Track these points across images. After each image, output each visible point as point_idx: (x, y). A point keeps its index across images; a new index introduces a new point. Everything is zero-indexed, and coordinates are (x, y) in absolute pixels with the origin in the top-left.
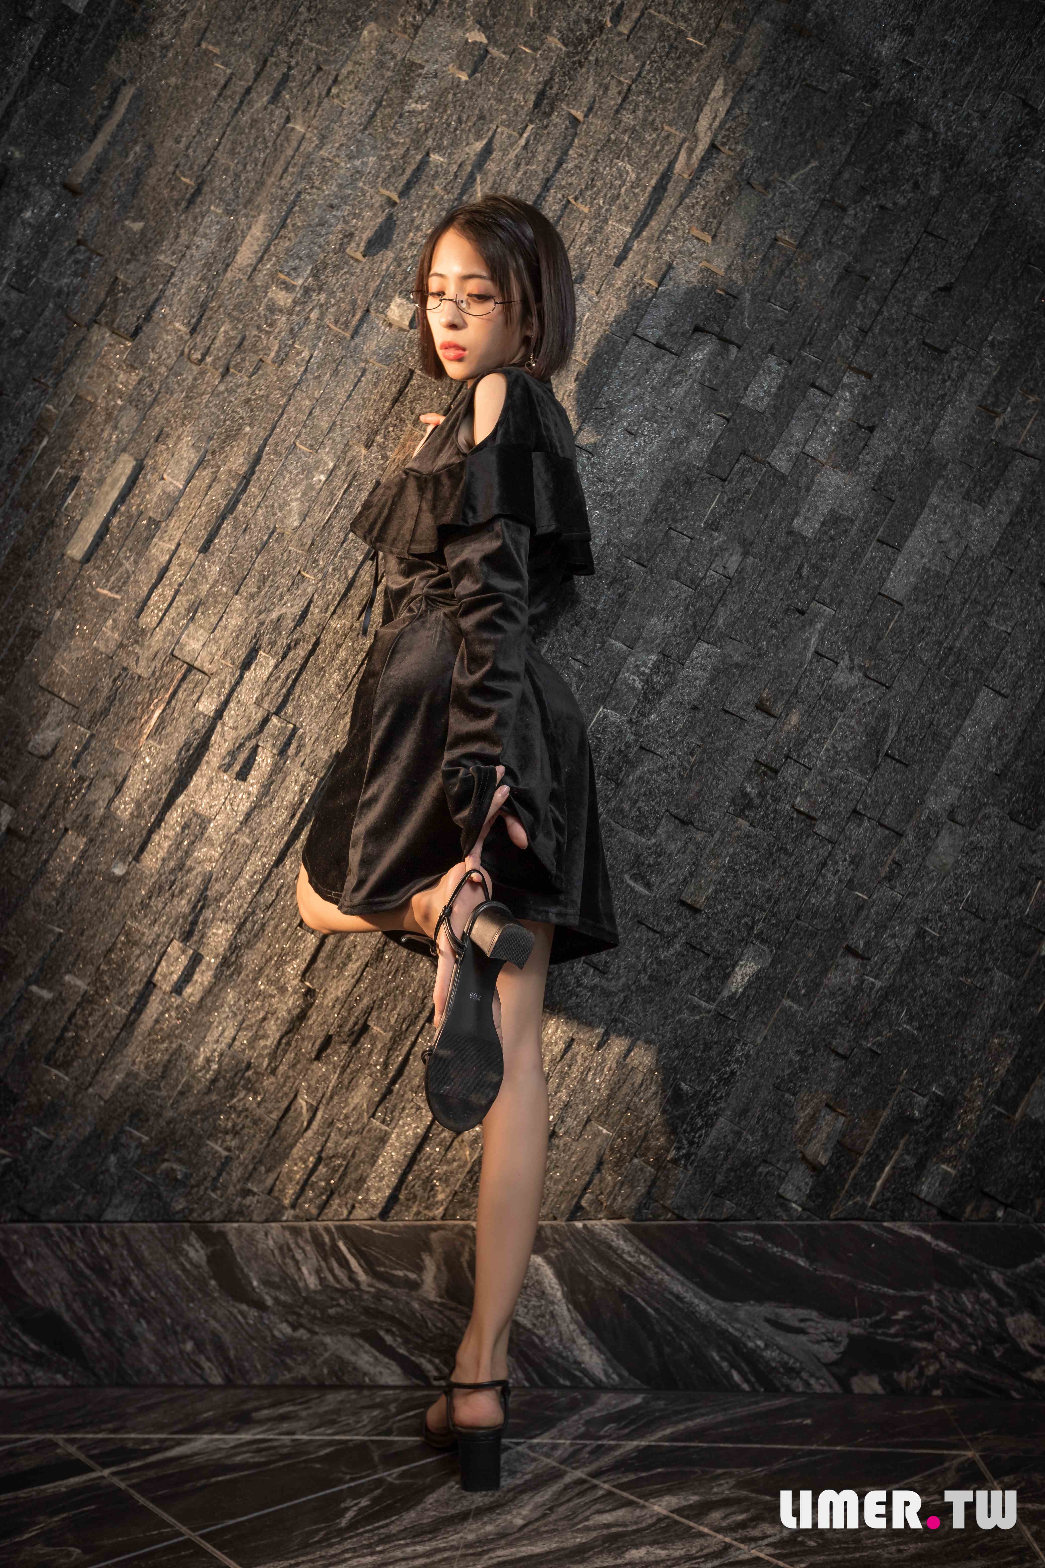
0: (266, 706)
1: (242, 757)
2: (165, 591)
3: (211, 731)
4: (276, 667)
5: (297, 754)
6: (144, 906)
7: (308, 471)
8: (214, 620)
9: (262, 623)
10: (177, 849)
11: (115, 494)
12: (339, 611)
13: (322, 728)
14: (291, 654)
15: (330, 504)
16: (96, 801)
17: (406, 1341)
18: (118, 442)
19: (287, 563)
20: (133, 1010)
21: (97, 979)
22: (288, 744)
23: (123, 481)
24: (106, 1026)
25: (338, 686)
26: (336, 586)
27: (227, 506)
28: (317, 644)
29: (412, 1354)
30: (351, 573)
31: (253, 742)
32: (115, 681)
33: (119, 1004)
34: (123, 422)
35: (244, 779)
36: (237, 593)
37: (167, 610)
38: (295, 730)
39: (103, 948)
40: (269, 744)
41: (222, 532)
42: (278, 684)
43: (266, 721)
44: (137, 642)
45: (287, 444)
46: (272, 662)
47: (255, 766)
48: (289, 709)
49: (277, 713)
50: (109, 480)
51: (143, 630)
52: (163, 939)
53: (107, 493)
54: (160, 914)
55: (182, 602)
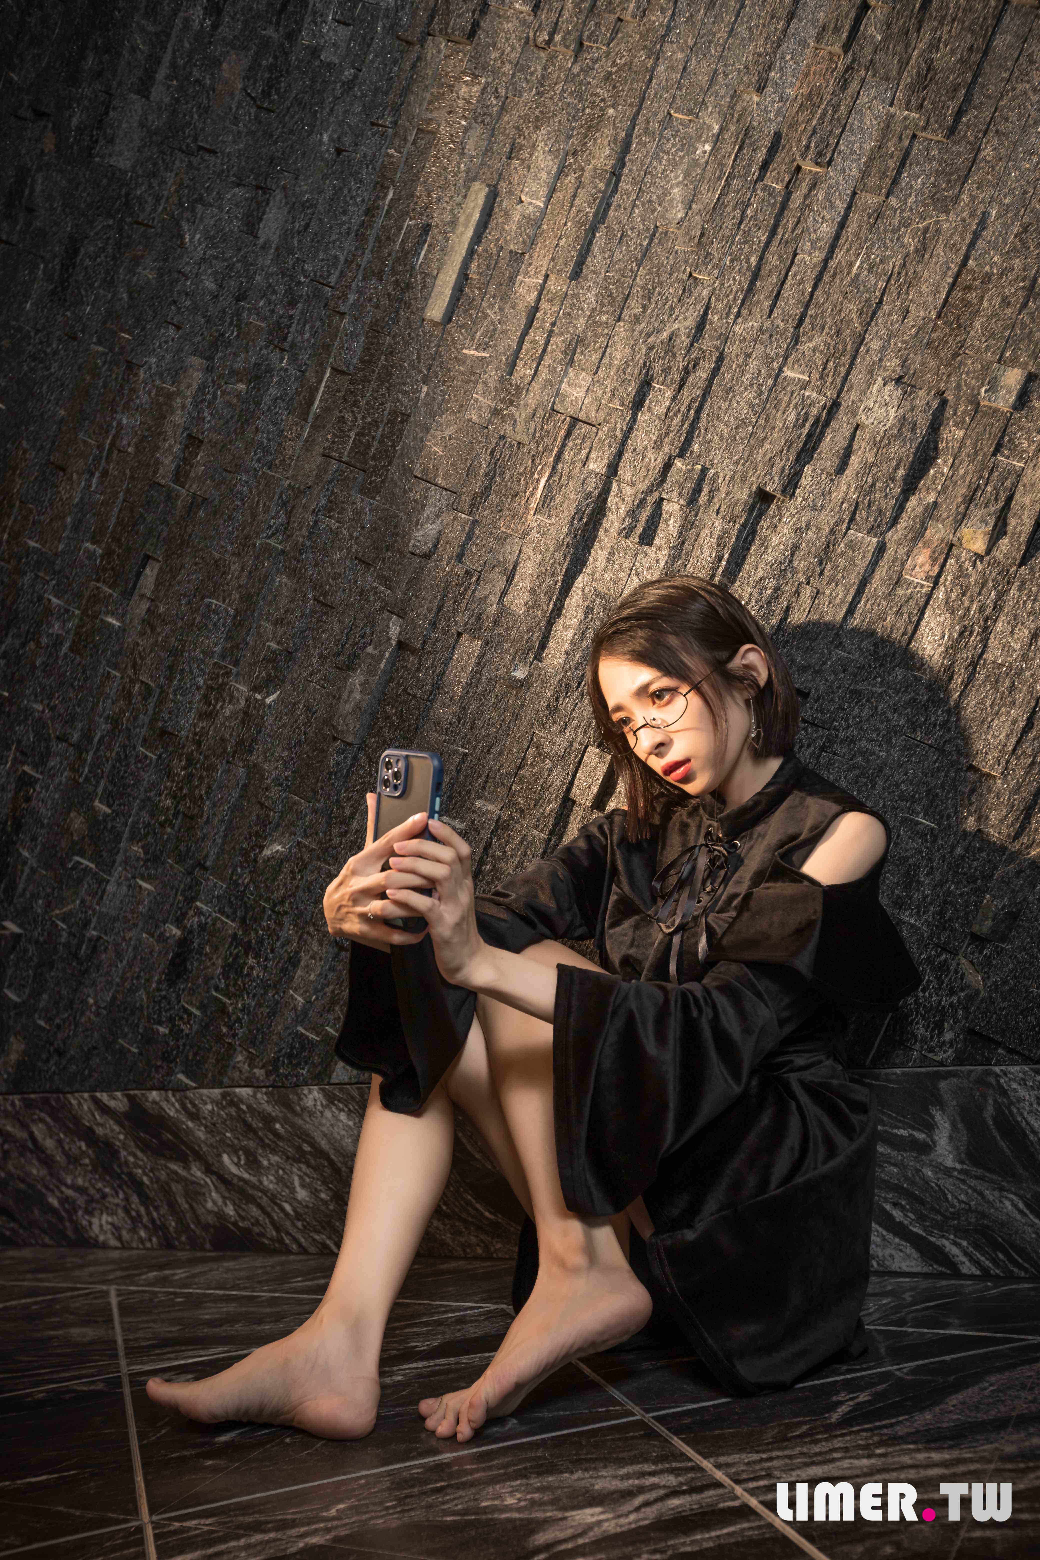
0: (666, 449)
1: (644, 516)
2: (537, 336)
3: (605, 492)
4: (674, 399)
5: (710, 500)
6: (552, 710)
7: (688, 145)
8: (595, 357)
9: (651, 348)
10: (582, 638)
11: (470, 233)
12: (745, 312)
13: (737, 463)
14: (691, 379)
15: (720, 178)
16: (487, 597)
17: (921, 1218)
18: (467, 172)
19: (674, 269)
20: (552, 832)
21: (510, 803)
22: (697, 490)
23: (476, 215)
24: (525, 854)
25: (751, 406)
26: (738, 280)
27: (596, 214)
28: (721, 359)
29: (931, 1234)
30: (754, 260)
31: (656, 495)
32: (492, 453)
33: (536, 827)
34: (470, 146)
35: (650, 544)
36: (619, 320)
37: (541, 358)
38: (704, 471)
39: (513, 765)
40: (674, 495)
41: (596, 249)
42: (677, 421)
43: (668, 466)
44: (511, 403)
45: (660, 117)
46: (669, 394)
47: (662, 526)
48: (696, 447)
49: (681, 455)
50: (462, 219)
51: (517, 388)
52: (576, 746)
53: (462, 233)
54: (570, 717)
55: (557, 342)
